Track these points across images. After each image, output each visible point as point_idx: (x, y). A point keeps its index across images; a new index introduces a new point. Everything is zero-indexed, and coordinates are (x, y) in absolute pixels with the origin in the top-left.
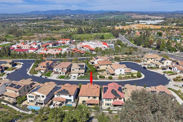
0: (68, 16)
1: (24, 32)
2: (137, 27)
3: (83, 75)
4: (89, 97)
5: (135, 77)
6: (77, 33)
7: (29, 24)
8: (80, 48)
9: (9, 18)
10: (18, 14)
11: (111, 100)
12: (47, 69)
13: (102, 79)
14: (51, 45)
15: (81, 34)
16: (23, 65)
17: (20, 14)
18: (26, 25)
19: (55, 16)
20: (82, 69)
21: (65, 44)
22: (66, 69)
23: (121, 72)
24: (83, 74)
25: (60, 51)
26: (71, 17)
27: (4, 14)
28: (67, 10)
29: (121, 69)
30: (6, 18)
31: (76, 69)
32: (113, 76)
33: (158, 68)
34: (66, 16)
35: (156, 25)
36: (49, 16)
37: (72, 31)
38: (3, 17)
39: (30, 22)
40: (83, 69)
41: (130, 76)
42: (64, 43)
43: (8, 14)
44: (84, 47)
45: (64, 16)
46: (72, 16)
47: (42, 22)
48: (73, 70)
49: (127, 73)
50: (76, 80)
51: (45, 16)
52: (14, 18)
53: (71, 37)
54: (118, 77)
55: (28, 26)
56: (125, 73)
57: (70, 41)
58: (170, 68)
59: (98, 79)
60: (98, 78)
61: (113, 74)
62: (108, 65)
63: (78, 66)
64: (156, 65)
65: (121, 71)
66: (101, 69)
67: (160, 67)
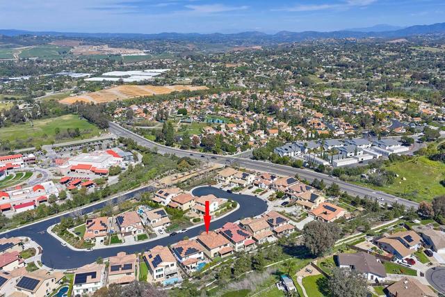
2: (122, 92)
3: (168, 225)
4: (220, 247)
8: (69, 173)
24: (167, 223)
33: (243, 188)
35: (155, 83)
42: (12, 166)
44: (76, 170)
48: (153, 223)
58: (256, 185)
59: (192, 225)
63: (156, 213)
64: (240, 184)
67: (245, 186)
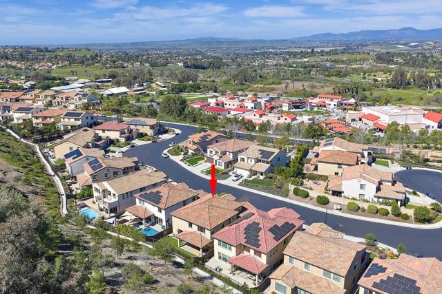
0: (402, 45)
1: (261, 77)
3: (261, 177)
4: (190, 225)
5: (406, 218)
6: (388, 86)
7: (291, 61)
8: (353, 120)
9: (263, 48)
10: (284, 40)
11: (230, 249)
12: (199, 148)
13: (299, 197)
14: (285, 105)
15: (398, 88)
16: (177, 134)
17: (287, 40)
18: (282, 62)
19: (364, 46)
20: (263, 162)
21: (325, 106)
22: (231, 154)
23: (362, 192)
24: (262, 174)
25: (289, 120)
26: (411, 46)
27: (257, 41)
28: (406, 29)
29: (363, 182)
30: (257, 49)
31: (248, 158)
32: (332, 199)
34: (398, 44)
36: (351, 46)
37: (379, 79)
38: (254, 47)
39: (295, 56)
40: (267, 163)
41: (387, 210)
42: (322, 104)
43: (264, 41)
44: (363, 119)
45: (391, 44)
46: (413, 44)
47: (321, 57)
48: (243, 160)
49: (385, 198)
50: (235, 185)
51: (341, 45)
52: (273, 48)
53: (357, 93)
54: (346, 202)
55: (285, 66)
56: (379, 198)
57: (338, 102)
59: (286, 196)
60: (291, 193)
61: (337, 193)
62: (343, 166)
63: (260, 152)
65: (362, 186)
66: (320, 172)
